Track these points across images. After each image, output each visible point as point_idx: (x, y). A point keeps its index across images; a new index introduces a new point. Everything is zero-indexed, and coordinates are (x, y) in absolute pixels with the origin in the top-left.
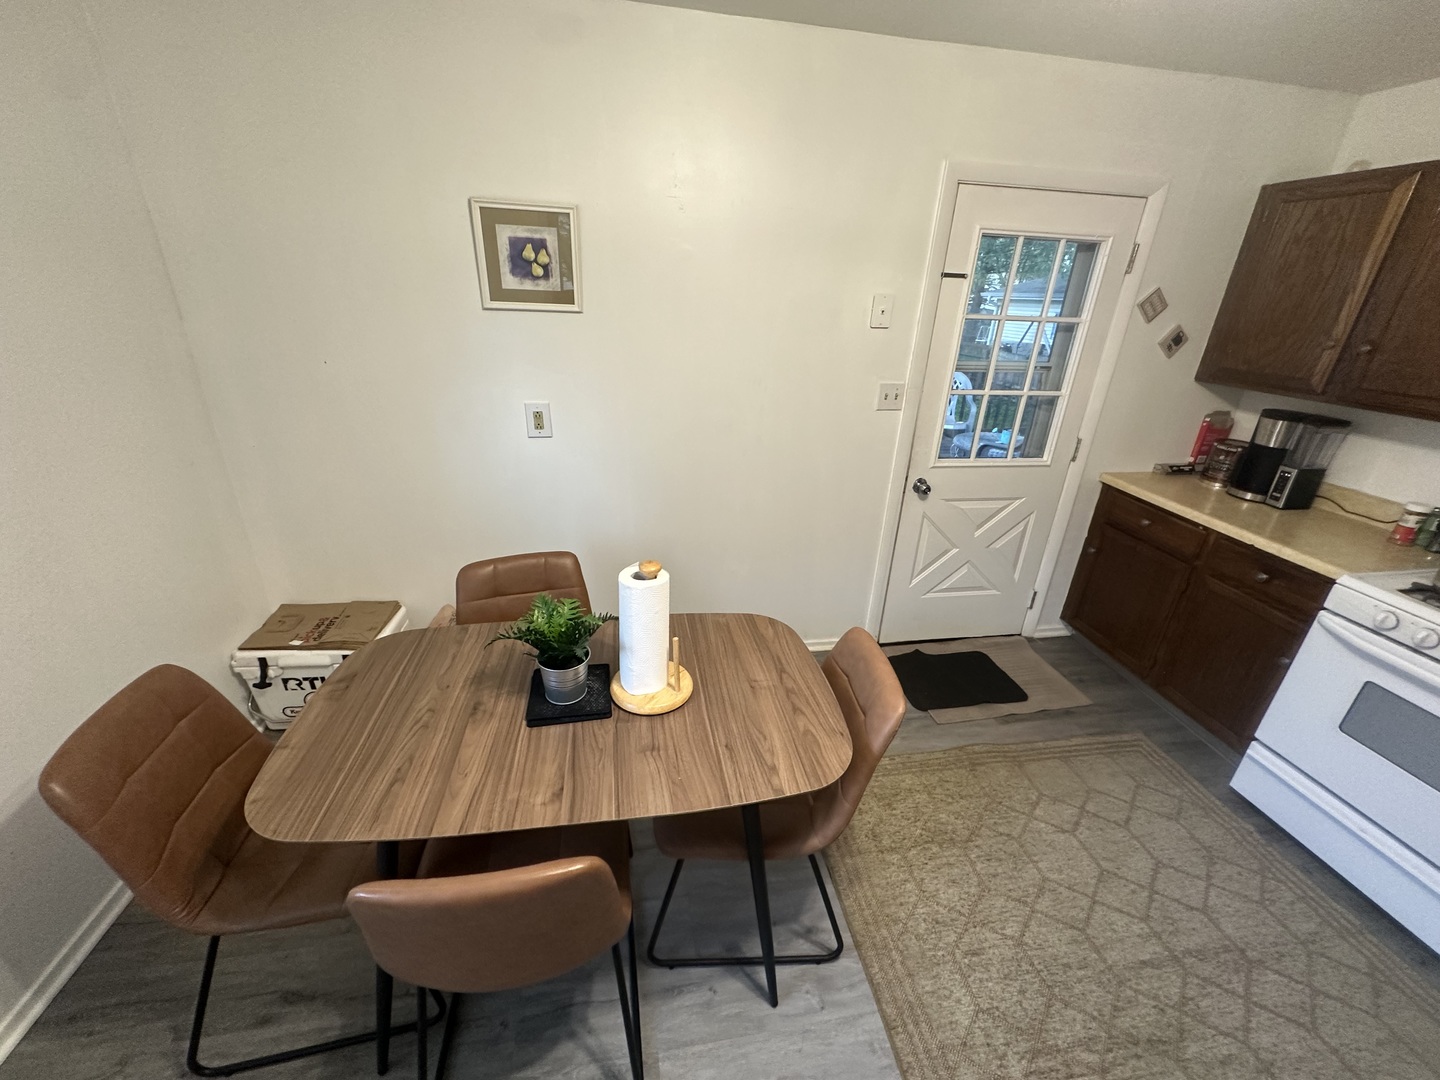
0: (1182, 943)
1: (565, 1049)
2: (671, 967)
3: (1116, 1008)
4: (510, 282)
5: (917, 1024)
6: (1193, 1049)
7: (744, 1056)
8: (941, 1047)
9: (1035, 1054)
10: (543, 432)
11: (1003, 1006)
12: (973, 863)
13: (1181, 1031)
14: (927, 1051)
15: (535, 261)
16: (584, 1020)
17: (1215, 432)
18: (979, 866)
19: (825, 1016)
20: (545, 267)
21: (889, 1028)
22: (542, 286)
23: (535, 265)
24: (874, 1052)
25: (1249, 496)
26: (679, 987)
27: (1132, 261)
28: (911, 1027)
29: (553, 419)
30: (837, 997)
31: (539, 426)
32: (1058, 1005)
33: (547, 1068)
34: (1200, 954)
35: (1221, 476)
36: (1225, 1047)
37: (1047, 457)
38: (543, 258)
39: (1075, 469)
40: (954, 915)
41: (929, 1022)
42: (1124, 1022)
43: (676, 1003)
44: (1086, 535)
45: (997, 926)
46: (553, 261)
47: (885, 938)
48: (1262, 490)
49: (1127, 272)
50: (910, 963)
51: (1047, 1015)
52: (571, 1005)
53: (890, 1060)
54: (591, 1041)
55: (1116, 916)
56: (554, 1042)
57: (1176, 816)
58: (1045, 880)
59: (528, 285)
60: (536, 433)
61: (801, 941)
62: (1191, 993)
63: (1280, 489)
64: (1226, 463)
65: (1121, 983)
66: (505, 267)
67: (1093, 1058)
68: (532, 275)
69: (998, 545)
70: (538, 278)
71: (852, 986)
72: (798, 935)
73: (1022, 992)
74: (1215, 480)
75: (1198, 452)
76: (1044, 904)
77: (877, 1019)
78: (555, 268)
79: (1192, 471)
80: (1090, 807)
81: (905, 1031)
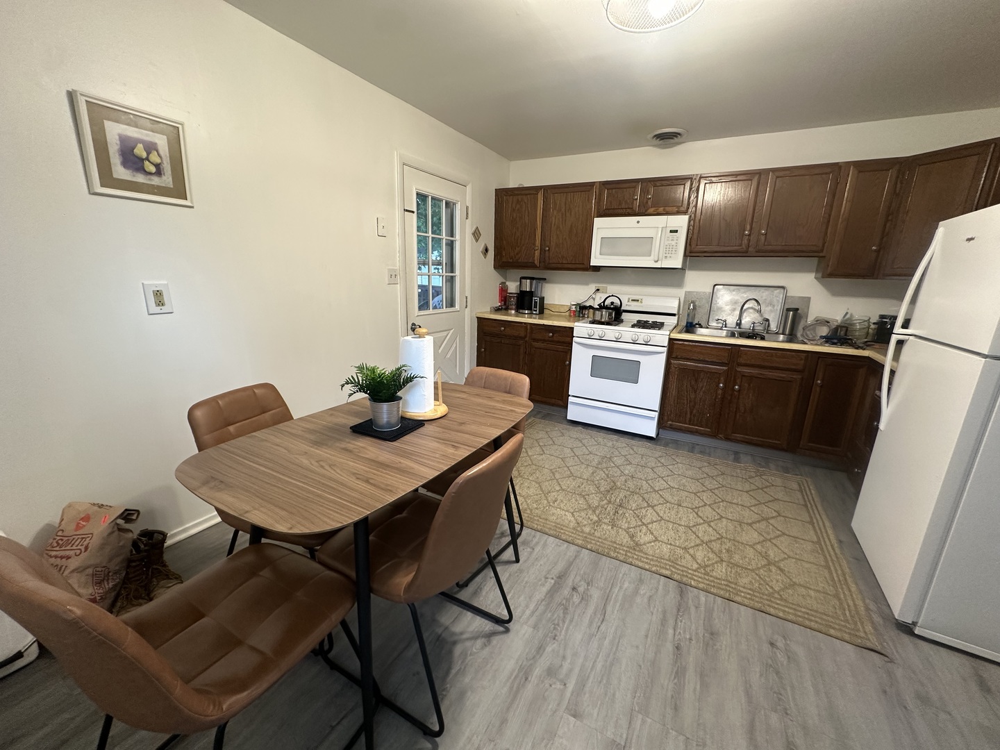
0: (594, 463)
1: (458, 650)
2: (467, 586)
3: (598, 488)
4: (121, 172)
5: (562, 529)
6: (619, 484)
7: (526, 583)
8: (574, 529)
9: (594, 511)
10: (165, 309)
11: (576, 507)
12: (528, 479)
13: (613, 482)
14: (573, 533)
15: (147, 159)
16: (454, 634)
17: (503, 291)
18: (531, 479)
19: (537, 550)
20: (158, 166)
21: (556, 537)
22: (156, 181)
23: (147, 163)
24: (560, 546)
25: (526, 312)
26: (478, 588)
27: (467, 214)
28: (562, 531)
29: (171, 297)
30: (534, 542)
31: (160, 303)
32: (587, 497)
33: (460, 662)
34: (599, 463)
35: (514, 307)
36: (623, 478)
37: (457, 307)
38: (154, 157)
39: (467, 311)
40: (540, 496)
41: (564, 526)
42: (602, 489)
43: (484, 593)
44: (477, 344)
45: (553, 490)
46: (164, 162)
47: (528, 517)
48: (530, 309)
49: (467, 219)
50: (543, 516)
51: (587, 501)
52: (440, 636)
53: (566, 545)
54: (464, 636)
55: (576, 467)
56: (450, 652)
57: (563, 435)
58: (551, 470)
59: (140, 178)
60: (158, 310)
61: (503, 539)
62: (607, 472)
63: (536, 307)
64: (513, 301)
65: (593, 482)
66: (116, 160)
67: (605, 502)
68: (145, 171)
69: (448, 356)
70: (150, 174)
71: (534, 536)
72: (501, 537)
73: (576, 500)
74: (512, 309)
75: (501, 301)
76: (557, 476)
77: (551, 539)
78: (167, 167)
79: (501, 309)
80: (541, 444)
81: (562, 533)
